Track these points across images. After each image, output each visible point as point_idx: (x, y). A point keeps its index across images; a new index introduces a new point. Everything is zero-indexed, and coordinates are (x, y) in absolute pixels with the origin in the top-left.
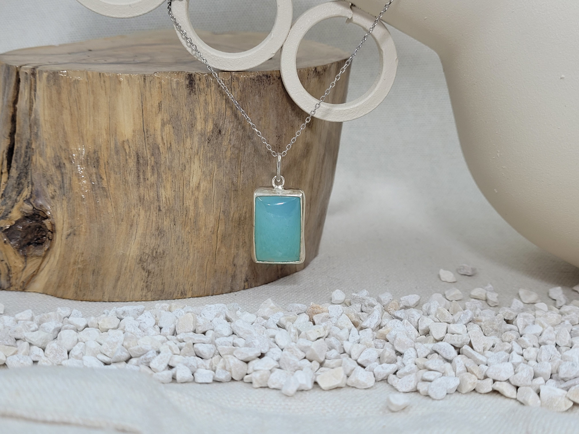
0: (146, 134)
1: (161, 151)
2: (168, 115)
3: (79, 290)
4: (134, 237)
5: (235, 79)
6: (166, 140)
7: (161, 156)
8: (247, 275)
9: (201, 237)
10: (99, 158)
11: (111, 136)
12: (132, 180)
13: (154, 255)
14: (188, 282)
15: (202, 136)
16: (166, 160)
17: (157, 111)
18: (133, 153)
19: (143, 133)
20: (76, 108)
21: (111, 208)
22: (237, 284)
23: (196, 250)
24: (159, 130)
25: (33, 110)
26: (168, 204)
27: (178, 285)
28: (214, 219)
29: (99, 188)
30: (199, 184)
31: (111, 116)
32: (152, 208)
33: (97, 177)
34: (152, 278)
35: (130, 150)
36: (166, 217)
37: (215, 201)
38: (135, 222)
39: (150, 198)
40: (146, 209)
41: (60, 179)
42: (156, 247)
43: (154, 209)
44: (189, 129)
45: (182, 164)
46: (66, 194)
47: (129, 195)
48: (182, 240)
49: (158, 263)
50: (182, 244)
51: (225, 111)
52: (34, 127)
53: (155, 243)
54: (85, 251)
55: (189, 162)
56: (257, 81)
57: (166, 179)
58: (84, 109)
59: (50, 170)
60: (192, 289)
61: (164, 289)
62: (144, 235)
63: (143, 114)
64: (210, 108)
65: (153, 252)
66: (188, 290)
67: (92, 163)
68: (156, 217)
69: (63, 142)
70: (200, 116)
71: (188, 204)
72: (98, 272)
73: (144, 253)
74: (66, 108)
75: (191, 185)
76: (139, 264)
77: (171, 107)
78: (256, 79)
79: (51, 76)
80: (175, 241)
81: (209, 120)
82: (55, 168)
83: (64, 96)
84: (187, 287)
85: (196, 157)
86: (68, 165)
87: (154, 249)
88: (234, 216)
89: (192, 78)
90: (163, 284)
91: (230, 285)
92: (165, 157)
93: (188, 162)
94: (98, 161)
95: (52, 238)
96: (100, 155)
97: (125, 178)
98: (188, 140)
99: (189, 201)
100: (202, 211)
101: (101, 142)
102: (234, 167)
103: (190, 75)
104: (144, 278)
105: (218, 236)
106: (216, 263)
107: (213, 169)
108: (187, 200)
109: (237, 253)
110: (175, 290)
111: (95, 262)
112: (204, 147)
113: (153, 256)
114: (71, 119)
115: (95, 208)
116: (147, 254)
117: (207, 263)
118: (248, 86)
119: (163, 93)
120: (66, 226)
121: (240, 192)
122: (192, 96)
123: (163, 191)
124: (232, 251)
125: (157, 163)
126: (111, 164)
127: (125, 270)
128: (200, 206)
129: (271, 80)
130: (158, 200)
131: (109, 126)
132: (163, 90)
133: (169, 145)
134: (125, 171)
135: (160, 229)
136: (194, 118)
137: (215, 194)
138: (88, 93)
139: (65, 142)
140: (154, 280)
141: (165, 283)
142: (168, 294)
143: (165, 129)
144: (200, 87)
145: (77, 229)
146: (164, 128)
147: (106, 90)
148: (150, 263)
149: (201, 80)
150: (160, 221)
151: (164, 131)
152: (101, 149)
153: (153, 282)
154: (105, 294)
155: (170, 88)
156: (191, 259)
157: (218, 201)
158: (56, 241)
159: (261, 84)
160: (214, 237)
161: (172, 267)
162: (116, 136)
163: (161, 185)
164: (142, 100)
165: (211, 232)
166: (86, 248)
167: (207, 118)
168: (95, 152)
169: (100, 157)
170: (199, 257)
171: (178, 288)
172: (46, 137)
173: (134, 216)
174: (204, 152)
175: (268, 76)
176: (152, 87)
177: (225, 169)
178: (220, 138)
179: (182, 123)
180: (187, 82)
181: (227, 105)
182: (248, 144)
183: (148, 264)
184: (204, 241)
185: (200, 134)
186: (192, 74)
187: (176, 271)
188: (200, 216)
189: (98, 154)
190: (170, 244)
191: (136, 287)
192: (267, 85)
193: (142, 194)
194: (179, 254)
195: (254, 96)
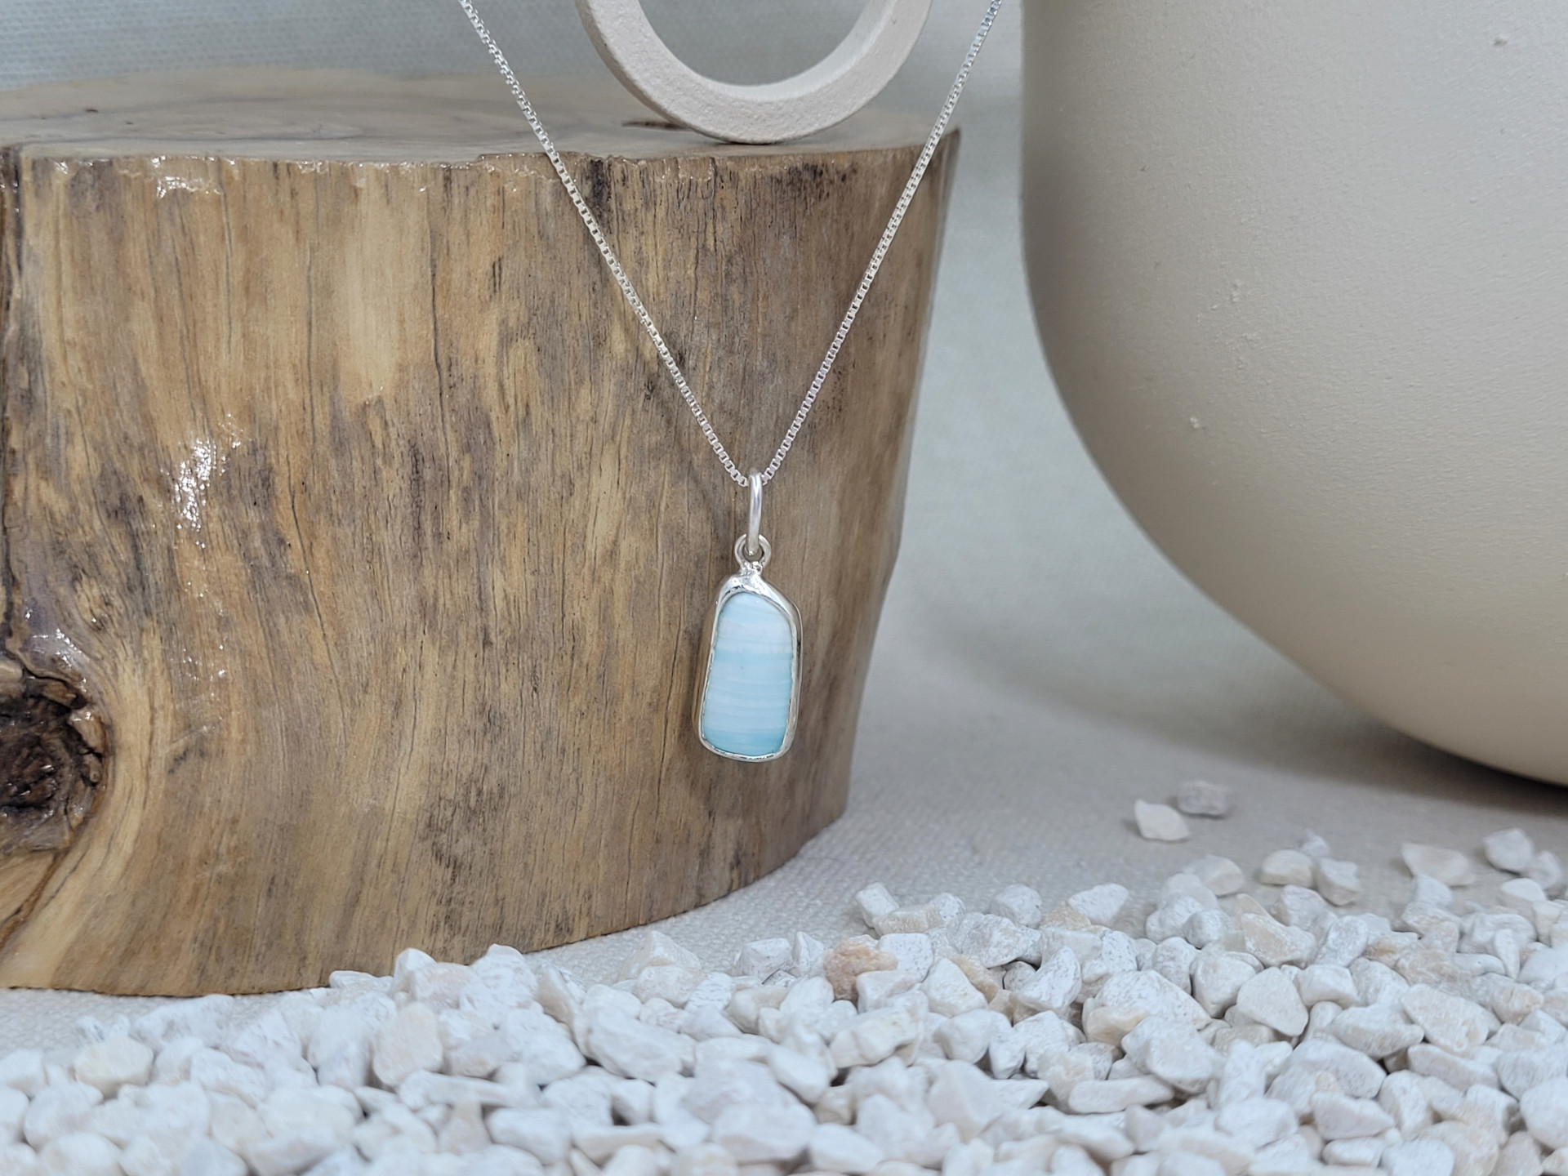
0: (445, 374)
1: (496, 433)
2: (523, 307)
3: (213, 957)
4: (406, 746)
5: (726, 178)
6: (513, 394)
7: (494, 449)
8: (738, 843)
9: (618, 725)
10: (271, 470)
11: (316, 389)
12: (395, 543)
13: (473, 803)
14: (576, 887)
15: (629, 375)
16: (512, 464)
17: (487, 294)
18: (398, 444)
19: (437, 372)
20: (176, 292)
21: (325, 647)
22: (715, 879)
23: (602, 773)
24: (490, 360)
25: (12, 306)
26: (513, 619)
27: (547, 899)
28: (660, 661)
29: (275, 578)
30: (615, 543)
31: (314, 315)
32: (462, 636)
33: (265, 541)
34: (466, 883)
35: (388, 435)
36: (507, 664)
37: (662, 598)
38: (410, 690)
39: (455, 604)
40: (444, 642)
41: (125, 555)
42: (479, 773)
43: (467, 640)
44: (587, 354)
45: (563, 476)
46: (155, 611)
47: (387, 597)
48: (561, 741)
49: (484, 830)
50: (561, 756)
51: (693, 288)
52: (15, 371)
53: (476, 760)
54: (244, 810)
55: (586, 468)
56: (787, 185)
57: (509, 532)
58: (209, 296)
59: (83, 527)
60: (590, 908)
61: (502, 918)
62: (440, 735)
63: (434, 306)
65: (468, 791)
66: (577, 913)
67: (246, 491)
68: (476, 667)
69: (133, 418)
71: (578, 614)
72: (286, 883)
73: (440, 799)
74: (142, 294)
75: (590, 547)
76: (425, 839)
77: (535, 277)
78: (786, 178)
79: (88, 177)
80: (538, 746)
82: (104, 516)
83: (136, 251)
84: (574, 905)
85: (609, 450)
86: (155, 504)
87: (472, 780)
89: (603, 175)
90: (501, 903)
91: (695, 884)
92: (509, 452)
93: (580, 467)
94: (267, 483)
95: (101, 778)
96: (274, 461)
97: (370, 539)
98: (584, 392)
99: (583, 605)
100: (624, 634)
101: (275, 411)
102: (718, 481)
103: (596, 165)
104: (439, 892)
105: (670, 718)
106: (660, 811)
107: (660, 489)
108: (575, 602)
109: (719, 772)
110: (538, 919)
111: (279, 850)
112: (634, 412)
113: (469, 807)
114: (161, 335)
115: (268, 652)
116: (450, 801)
117: (635, 812)
118: (762, 204)
119: (509, 227)
120: (164, 726)
123: (498, 574)
125: (480, 478)
126: (318, 488)
127: (379, 866)
128: (618, 620)
129: (825, 183)
130: (482, 609)
131: (306, 355)
132: (508, 219)
133: (522, 413)
134: (371, 511)
135: (487, 709)
137: (664, 572)
138: (223, 239)
139: (140, 420)
140: (473, 893)
141: (504, 899)
142: (515, 937)
143: (512, 357)
144: (624, 205)
145: (210, 732)
146: (507, 353)
147: (297, 223)
148: (458, 834)
149: (629, 183)
150: (488, 681)
151: (508, 362)
152: (276, 440)
153: (467, 900)
154: (307, 962)
155: (534, 210)
156: (586, 806)
157: (673, 596)
158: (113, 786)
159: (799, 196)
160: (658, 720)
161: (529, 835)
162: (336, 388)
163: (491, 553)
164: (435, 256)
165: (650, 704)
166: (247, 798)
168: (255, 451)
169: (275, 466)
170: (610, 796)
171: (545, 913)
172: (66, 405)
173: (404, 670)
174: (635, 431)
175: (818, 170)
176: (473, 206)
177: (692, 485)
179: (565, 332)
180: (587, 190)
181: (700, 267)
182: (760, 399)
183: (454, 837)
184: (629, 738)
185: (623, 370)
186: (600, 162)
187: (539, 853)
188: (617, 653)
189: (265, 459)
190: (520, 760)
191: (413, 924)
192: (813, 201)
193: (431, 592)
194: (548, 793)
195: (778, 236)
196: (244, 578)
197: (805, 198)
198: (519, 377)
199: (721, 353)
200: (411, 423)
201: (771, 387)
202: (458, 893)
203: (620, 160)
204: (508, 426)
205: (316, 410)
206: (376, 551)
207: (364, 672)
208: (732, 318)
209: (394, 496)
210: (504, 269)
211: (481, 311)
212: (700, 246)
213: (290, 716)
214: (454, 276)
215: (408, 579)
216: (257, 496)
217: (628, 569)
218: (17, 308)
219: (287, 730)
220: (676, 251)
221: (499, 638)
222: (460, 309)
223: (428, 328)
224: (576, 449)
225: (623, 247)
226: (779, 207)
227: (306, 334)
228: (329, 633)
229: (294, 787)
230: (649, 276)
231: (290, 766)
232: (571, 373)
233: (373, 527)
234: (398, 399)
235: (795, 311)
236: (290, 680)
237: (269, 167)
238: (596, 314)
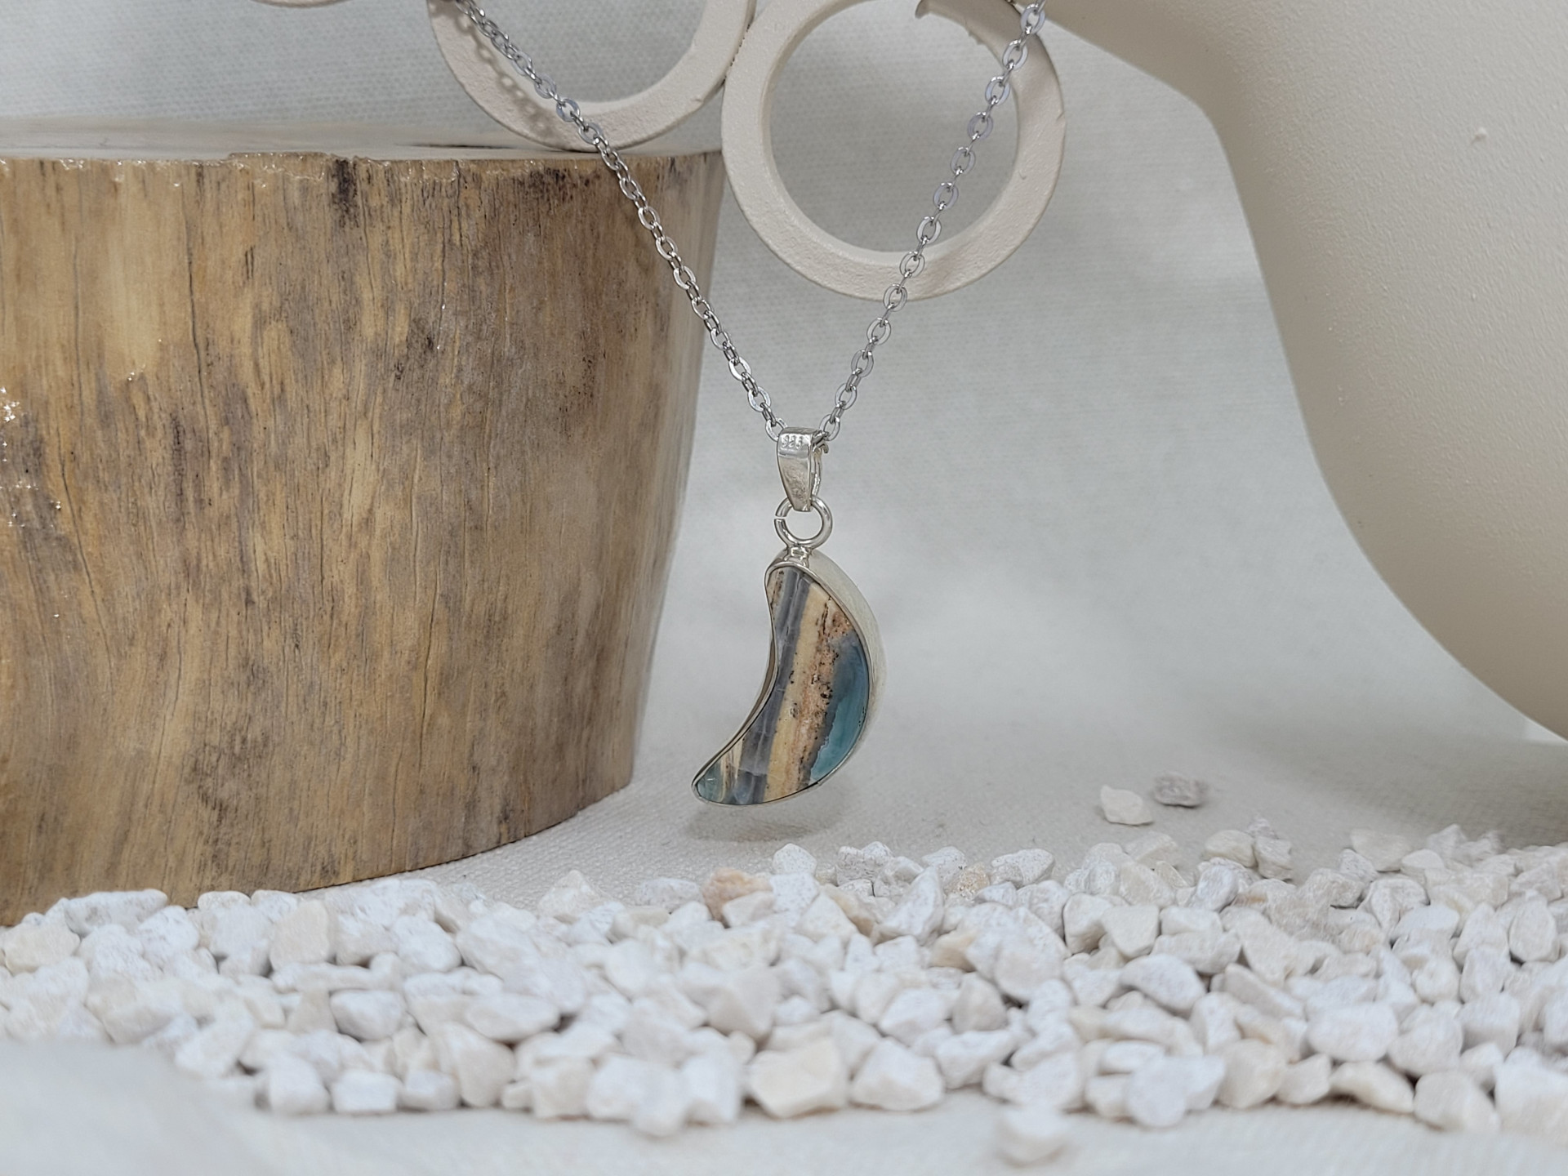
0: (203, 353)
1: (253, 407)
2: (275, 293)
4: (171, 694)
5: (469, 179)
6: (268, 372)
7: (251, 424)
8: (505, 799)
9: (378, 681)
10: (41, 441)
11: (83, 367)
12: (158, 508)
13: (237, 749)
14: (341, 832)
15: (379, 357)
16: (269, 436)
18: (160, 417)
19: (195, 351)
21: (93, 603)
22: (482, 831)
23: (364, 726)
24: (246, 340)
28: (417, 623)
29: (46, 539)
30: (370, 511)
31: (80, 300)
32: (225, 596)
33: (36, 506)
34: (232, 825)
35: (151, 409)
36: (269, 623)
37: (417, 564)
38: (174, 643)
39: (217, 565)
40: (207, 600)
43: (230, 597)
44: (338, 337)
45: (318, 449)
47: (152, 557)
48: (322, 695)
50: (323, 708)
51: (441, 280)
53: (240, 710)
54: (14, 750)
55: (340, 443)
56: (530, 187)
60: (355, 852)
61: (269, 859)
62: (204, 686)
64: (399, 271)
66: (343, 857)
67: (19, 460)
68: (239, 623)
70: (369, 294)
71: (336, 577)
72: (56, 819)
73: (205, 745)
75: (346, 515)
76: (191, 782)
80: (301, 700)
81: (397, 309)
84: (339, 849)
85: (361, 425)
88: (475, 611)
89: (348, 173)
90: (267, 845)
91: (461, 834)
93: (335, 441)
94: (38, 452)
96: (44, 432)
97: (135, 503)
98: (337, 371)
99: (341, 568)
100: (381, 596)
101: (45, 387)
102: (470, 457)
103: (342, 164)
104: (205, 831)
105: (429, 675)
106: (423, 763)
107: (412, 462)
108: (334, 566)
109: (482, 729)
110: (304, 862)
111: (48, 790)
112: (384, 391)
113: (234, 754)
115: (38, 607)
116: (214, 748)
117: (398, 764)
118: (505, 204)
119: (259, 219)
121: (489, 533)
122: (347, 229)
123: (258, 540)
124: (469, 725)
125: (239, 449)
126: (85, 458)
127: (146, 806)
128: (375, 583)
129: (568, 186)
130: (244, 571)
131: (73, 335)
132: (258, 212)
133: (277, 390)
134: (136, 478)
135: (251, 663)
136: (354, 302)
137: (419, 540)
140: (239, 834)
141: (270, 841)
142: (281, 877)
143: (266, 338)
144: (370, 200)
146: (261, 335)
147: (63, 215)
148: (223, 778)
149: (374, 181)
150: (251, 637)
151: (262, 343)
152: (47, 412)
153: (234, 841)
155: (282, 204)
156: (349, 756)
157: (428, 563)
159: (542, 197)
160: (417, 678)
161: (293, 783)
162: (101, 366)
164: (191, 245)
165: (409, 663)
166: (16, 740)
167: (392, 302)
169: (46, 438)
170: (372, 747)
171: (311, 855)
173: (169, 625)
174: (386, 408)
175: (560, 175)
176: (224, 200)
177: (445, 460)
178: (431, 364)
180: (333, 186)
181: (446, 260)
182: (509, 382)
183: (219, 781)
184: (389, 694)
185: (373, 352)
186: (345, 162)
187: (304, 800)
188: (374, 613)
189: (37, 430)
190: (283, 711)
191: (181, 861)
192: (556, 202)
193: (194, 552)
194: (312, 743)
195: (522, 234)
196: (15, 538)
197: (548, 200)
198: (273, 357)
199: (470, 339)
200: (171, 398)
201: (520, 372)
202: (225, 834)
203: (365, 161)
204: (264, 402)
205: (83, 386)
206: (141, 515)
207: (130, 626)
208: (479, 308)
209: (157, 465)
210: (256, 256)
211: (235, 296)
212: (446, 241)
213: (59, 664)
214: (209, 263)
215: (172, 542)
216: (29, 464)
217: (384, 537)
219: (55, 677)
220: (422, 244)
221: (262, 598)
222: (216, 294)
223: (186, 311)
224: (329, 424)
225: (370, 240)
226: (522, 206)
227: (73, 317)
228: (97, 590)
229: (62, 731)
230: (398, 268)
231: (59, 710)
232: (324, 353)
233: (138, 493)
234: (160, 376)
235: (542, 302)
236: (58, 632)
237: (36, 166)
238: (346, 301)
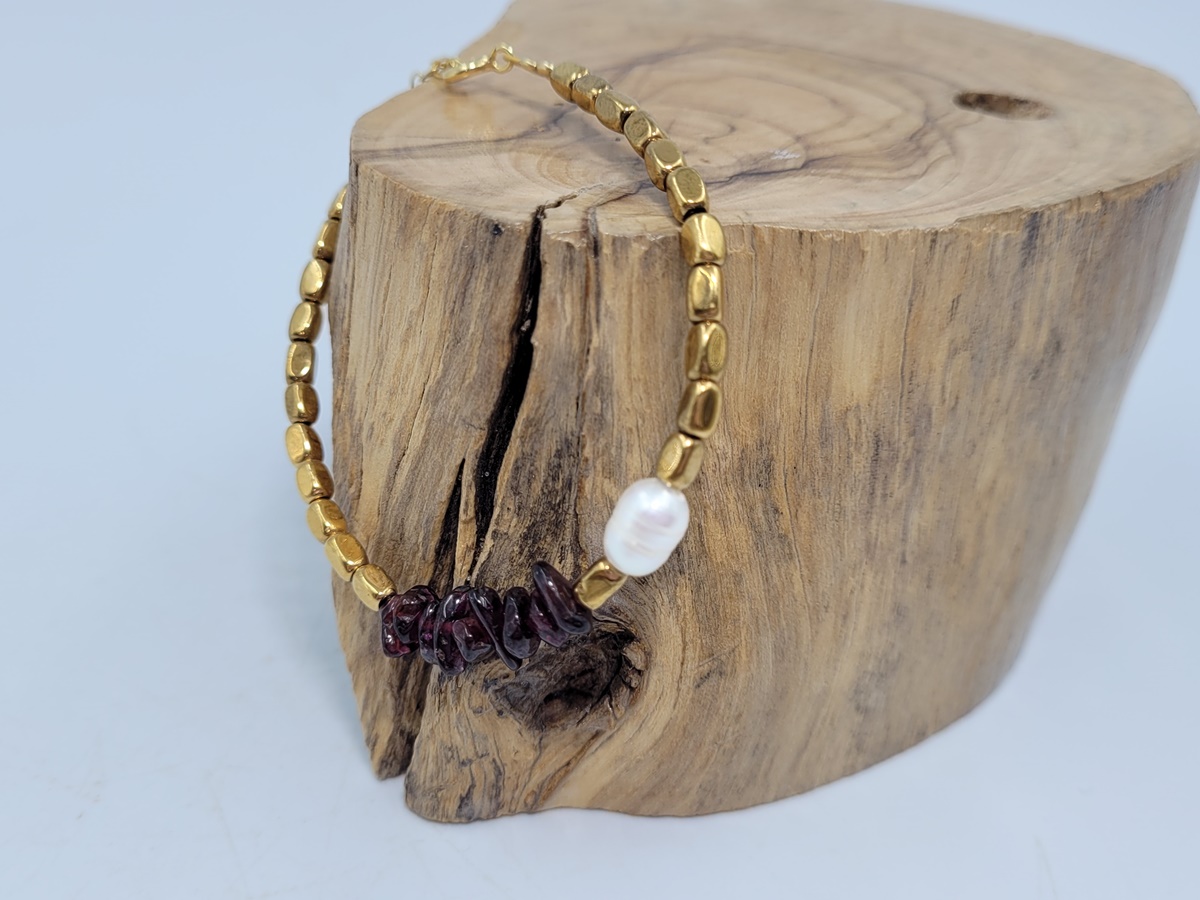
0: (907, 383)
1: (934, 419)
2: (968, 328)
3: (709, 795)
4: (848, 643)
6: (950, 391)
7: (930, 432)
10: (772, 459)
11: (812, 399)
12: (856, 505)
13: (882, 669)
15: (1025, 364)
16: (940, 439)
17: (945, 322)
18: (866, 437)
19: (901, 382)
21: (802, 585)
23: (959, 632)
24: (939, 369)
25: (592, 352)
26: (921, 542)
27: (915, 718)
28: (1008, 554)
29: (771, 539)
31: (815, 344)
32: (889, 561)
33: (765, 512)
34: (870, 721)
35: (860, 430)
36: (913, 573)
38: (854, 604)
39: (887, 540)
40: (877, 568)
42: (888, 650)
43: (892, 562)
44: (1002, 355)
45: (970, 442)
46: (687, 571)
47: (846, 543)
49: (886, 685)
52: (592, 401)
53: (887, 642)
55: (985, 434)
57: (929, 485)
58: (736, 332)
63: (906, 335)
64: (1050, 292)
65: (880, 663)
67: (754, 477)
68: (895, 580)
70: (1028, 316)
71: (962, 533)
72: (765, 745)
73: (864, 672)
75: (978, 487)
76: (852, 700)
77: (979, 306)
78: (1143, 198)
79: (657, 250)
81: (1043, 324)
84: (929, 718)
85: (1002, 420)
87: (884, 655)
89: (1037, 222)
92: (939, 432)
93: (982, 434)
94: (769, 468)
95: (639, 685)
96: (775, 453)
97: (839, 504)
99: (968, 526)
100: (990, 541)
101: (778, 416)
103: (1033, 216)
104: (854, 729)
108: (963, 525)
112: (1023, 391)
113: (879, 673)
115: (766, 595)
116: (869, 672)
119: (969, 272)
120: (693, 655)
122: (1026, 268)
123: (917, 515)
125: (918, 452)
126: (805, 471)
127: (822, 723)
128: (988, 532)
130: (904, 540)
131: (806, 374)
132: (970, 267)
133: (953, 403)
134: (842, 485)
135: (898, 606)
136: (1017, 325)
138: (751, 289)
140: (873, 725)
141: (891, 723)
143: (954, 365)
144: (1045, 241)
145: (727, 658)
146: (951, 363)
147: (813, 277)
148: (871, 691)
149: (1051, 224)
150: (901, 587)
151: (951, 368)
152: (778, 437)
154: (770, 788)
155: (989, 257)
158: (647, 689)
162: (827, 398)
163: (916, 501)
164: (914, 298)
167: (1041, 319)
168: (762, 446)
169: (775, 457)
173: (852, 592)
174: (1021, 403)
176: (948, 260)
178: (1056, 363)
179: (991, 342)
180: (1025, 236)
181: (1079, 275)
183: (868, 694)
185: (1022, 362)
186: (1037, 212)
189: (769, 451)
196: (751, 542)
198: (956, 379)
199: (1081, 335)
200: (877, 420)
202: (865, 728)
203: (1049, 207)
204: (942, 414)
205: (809, 414)
206: (842, 513)
207: (827, 598)
209: (859, 473)
210: (961, 303)
211: (939, 335)
213: (778, 637)
214: (925, 311)
215: (861, 529)
216: (761, 479)
217: (1000, 499)
218: (595, 354)
219: (775, 647)
220: (1067, 267)
221: (911, 557)
222: (925, 336)
223: (899, 351)
224: (981, 422)
225: (1038, 273)
226: (1135, 220)
227: (808, 359)
228: (805, 573)
229: (778, 686)
231: (777, 672)
232: (990, 370)
233: (842, 496)
234: (871, 403)
236: (779, 612)
237: (796, 235)
238: (1012, 325)
